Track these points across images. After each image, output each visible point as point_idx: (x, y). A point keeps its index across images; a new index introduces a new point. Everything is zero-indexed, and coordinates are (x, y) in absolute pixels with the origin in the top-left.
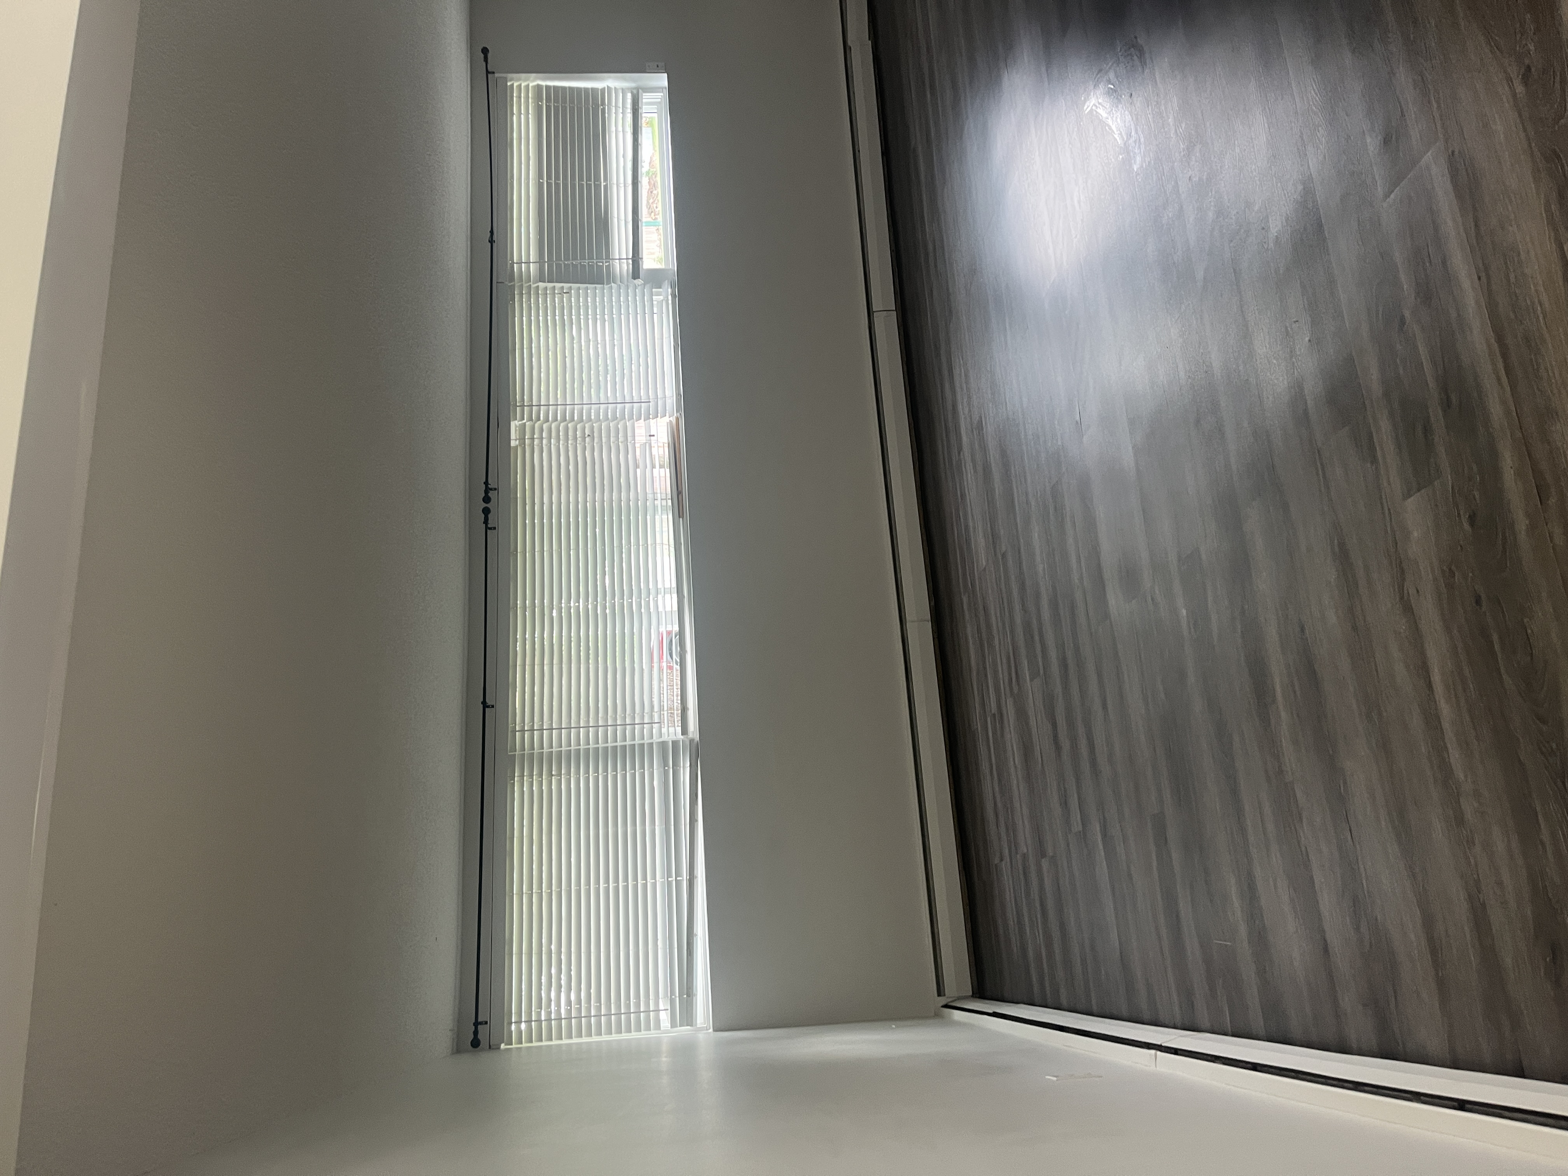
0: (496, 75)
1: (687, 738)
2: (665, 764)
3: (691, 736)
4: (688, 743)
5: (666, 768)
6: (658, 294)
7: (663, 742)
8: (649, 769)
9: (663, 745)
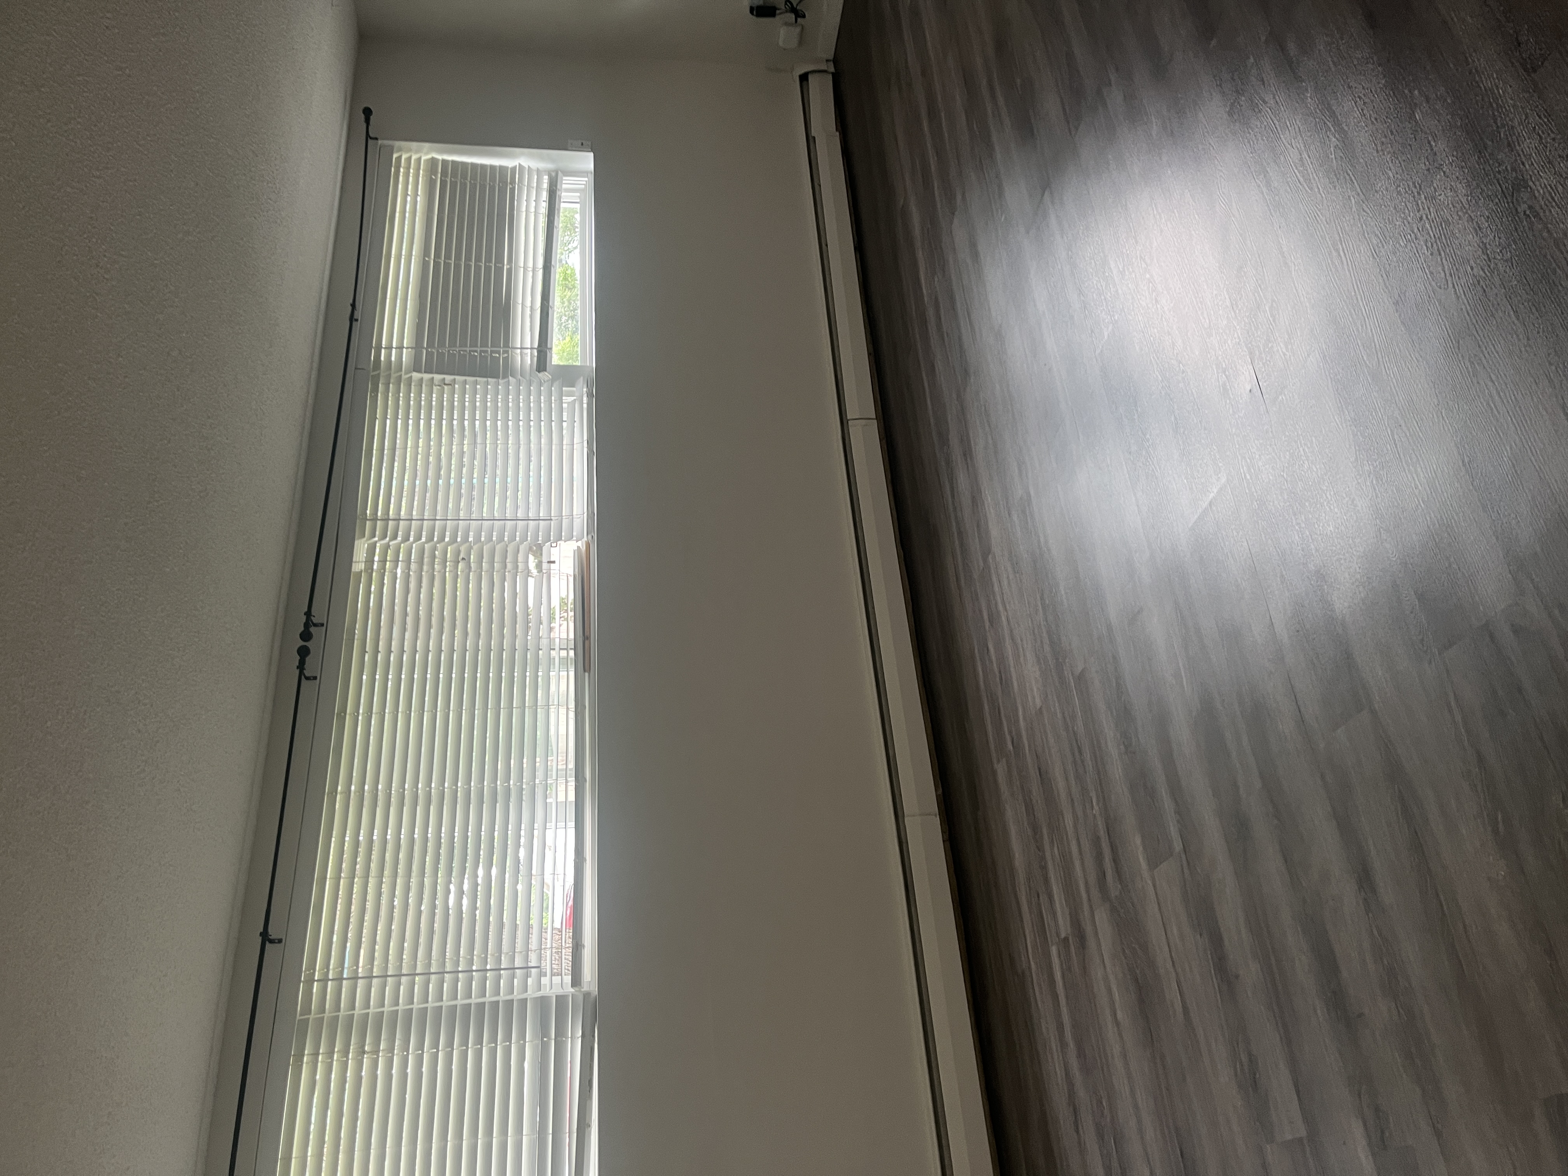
0: (380, 142)
1: (580, 991)
2: (545, 1033)
3: (585, 988)
4: (581, 998)
5: (545, 1039)
6: (570, 394)
7: (542, 997)
8: (518, 1042)
9: (543, 1002)
